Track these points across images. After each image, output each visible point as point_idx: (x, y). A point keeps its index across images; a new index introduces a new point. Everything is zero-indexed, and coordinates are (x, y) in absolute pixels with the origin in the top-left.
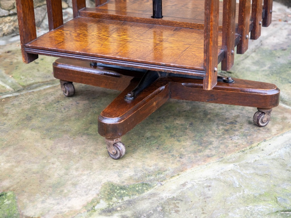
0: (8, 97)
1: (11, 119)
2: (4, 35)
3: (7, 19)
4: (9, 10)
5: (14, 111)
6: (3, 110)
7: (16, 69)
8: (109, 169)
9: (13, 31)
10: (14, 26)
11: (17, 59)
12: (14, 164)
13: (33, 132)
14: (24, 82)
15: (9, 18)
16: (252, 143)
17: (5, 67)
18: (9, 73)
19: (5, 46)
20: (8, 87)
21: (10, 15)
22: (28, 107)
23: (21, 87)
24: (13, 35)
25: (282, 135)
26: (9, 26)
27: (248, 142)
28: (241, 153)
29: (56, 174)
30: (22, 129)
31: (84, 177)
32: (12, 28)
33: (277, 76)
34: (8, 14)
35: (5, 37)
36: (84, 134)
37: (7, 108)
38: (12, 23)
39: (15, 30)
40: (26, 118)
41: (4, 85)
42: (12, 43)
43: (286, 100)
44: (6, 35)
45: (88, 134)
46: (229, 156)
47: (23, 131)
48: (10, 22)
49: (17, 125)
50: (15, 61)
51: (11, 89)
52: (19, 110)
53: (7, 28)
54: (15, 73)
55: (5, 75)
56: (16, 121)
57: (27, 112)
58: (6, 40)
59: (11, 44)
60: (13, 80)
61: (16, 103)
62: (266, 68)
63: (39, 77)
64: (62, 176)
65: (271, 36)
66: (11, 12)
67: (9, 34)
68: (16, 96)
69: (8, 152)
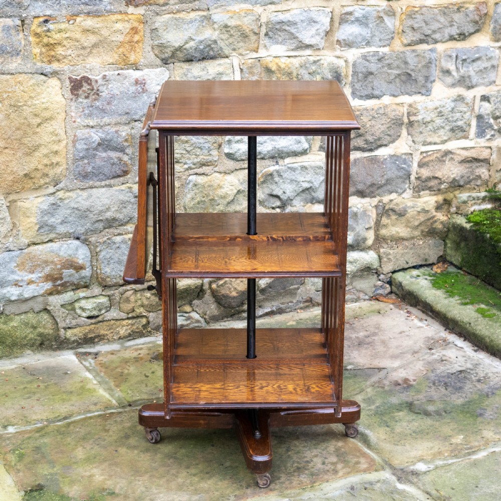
0: (112, 413)
1: (111, 436)
2: (120, 338)
3: (125, 322)
4: (128, 314)
5: (115, 428)
6: (105, 426)
7: (126, 381)
8: (184, 491)
9: (130, 335)
10: (131, 329)
11: (128, 370)
12: (106, 477)
13: (129, 451)
14: (130, 397)
15: (127, 321)
16: (314, 482)
17: (115, 378)
18: (117, 386)
19: (119, 351)
20: (114, 402)
21: (128, 318)
22: (129, 425)
23: (126, 402)
24: (129, 338)
25: (345, 478)
26: (126, 330)
27: (311, 481)
28: (301, 490)
29: (139, 490)
30: (119, 446)
31: (161, 495)
32: (129, 331)
33: (378, 418)
34: (126, 317)
35: (121, 340)
36: (172, 457)
37: (110, 424)
38: (129, 327)
39: (132, 333)
40: (125, 436)
41: (110, 399)
42: (126, 348)
43: (372, 444)
44: (122, 339)
45: (175, 458)
46: (289, 492)
47: (120, 448)
48: (127, 326)
49: (116, 442)
50: (126, 371)
51: (117, 404)
52: (120, 427)
53: (123, 331)
54: (124, 387)
55: (113, 387)
56: (115, 438)
57: (126, 431)
58: (122, 344)
59: (125, 350)
60: (120, 394)
61: (119, 419)
62: (373, 407)
63: (146, 393)
64: (143, 492)
65: (401, 368)
66: (130, 315)
67: (125, 337)
68: (120, 413)
69: (103, 466)
